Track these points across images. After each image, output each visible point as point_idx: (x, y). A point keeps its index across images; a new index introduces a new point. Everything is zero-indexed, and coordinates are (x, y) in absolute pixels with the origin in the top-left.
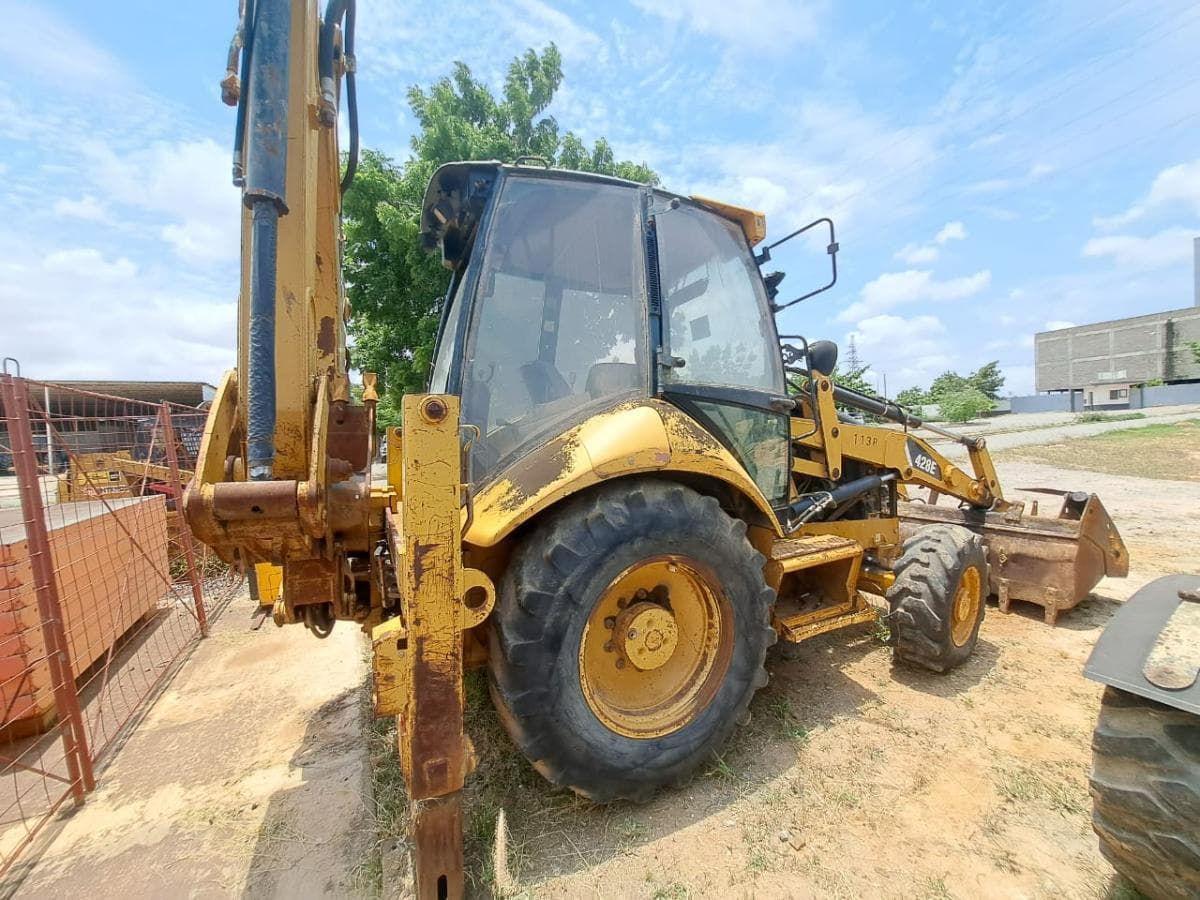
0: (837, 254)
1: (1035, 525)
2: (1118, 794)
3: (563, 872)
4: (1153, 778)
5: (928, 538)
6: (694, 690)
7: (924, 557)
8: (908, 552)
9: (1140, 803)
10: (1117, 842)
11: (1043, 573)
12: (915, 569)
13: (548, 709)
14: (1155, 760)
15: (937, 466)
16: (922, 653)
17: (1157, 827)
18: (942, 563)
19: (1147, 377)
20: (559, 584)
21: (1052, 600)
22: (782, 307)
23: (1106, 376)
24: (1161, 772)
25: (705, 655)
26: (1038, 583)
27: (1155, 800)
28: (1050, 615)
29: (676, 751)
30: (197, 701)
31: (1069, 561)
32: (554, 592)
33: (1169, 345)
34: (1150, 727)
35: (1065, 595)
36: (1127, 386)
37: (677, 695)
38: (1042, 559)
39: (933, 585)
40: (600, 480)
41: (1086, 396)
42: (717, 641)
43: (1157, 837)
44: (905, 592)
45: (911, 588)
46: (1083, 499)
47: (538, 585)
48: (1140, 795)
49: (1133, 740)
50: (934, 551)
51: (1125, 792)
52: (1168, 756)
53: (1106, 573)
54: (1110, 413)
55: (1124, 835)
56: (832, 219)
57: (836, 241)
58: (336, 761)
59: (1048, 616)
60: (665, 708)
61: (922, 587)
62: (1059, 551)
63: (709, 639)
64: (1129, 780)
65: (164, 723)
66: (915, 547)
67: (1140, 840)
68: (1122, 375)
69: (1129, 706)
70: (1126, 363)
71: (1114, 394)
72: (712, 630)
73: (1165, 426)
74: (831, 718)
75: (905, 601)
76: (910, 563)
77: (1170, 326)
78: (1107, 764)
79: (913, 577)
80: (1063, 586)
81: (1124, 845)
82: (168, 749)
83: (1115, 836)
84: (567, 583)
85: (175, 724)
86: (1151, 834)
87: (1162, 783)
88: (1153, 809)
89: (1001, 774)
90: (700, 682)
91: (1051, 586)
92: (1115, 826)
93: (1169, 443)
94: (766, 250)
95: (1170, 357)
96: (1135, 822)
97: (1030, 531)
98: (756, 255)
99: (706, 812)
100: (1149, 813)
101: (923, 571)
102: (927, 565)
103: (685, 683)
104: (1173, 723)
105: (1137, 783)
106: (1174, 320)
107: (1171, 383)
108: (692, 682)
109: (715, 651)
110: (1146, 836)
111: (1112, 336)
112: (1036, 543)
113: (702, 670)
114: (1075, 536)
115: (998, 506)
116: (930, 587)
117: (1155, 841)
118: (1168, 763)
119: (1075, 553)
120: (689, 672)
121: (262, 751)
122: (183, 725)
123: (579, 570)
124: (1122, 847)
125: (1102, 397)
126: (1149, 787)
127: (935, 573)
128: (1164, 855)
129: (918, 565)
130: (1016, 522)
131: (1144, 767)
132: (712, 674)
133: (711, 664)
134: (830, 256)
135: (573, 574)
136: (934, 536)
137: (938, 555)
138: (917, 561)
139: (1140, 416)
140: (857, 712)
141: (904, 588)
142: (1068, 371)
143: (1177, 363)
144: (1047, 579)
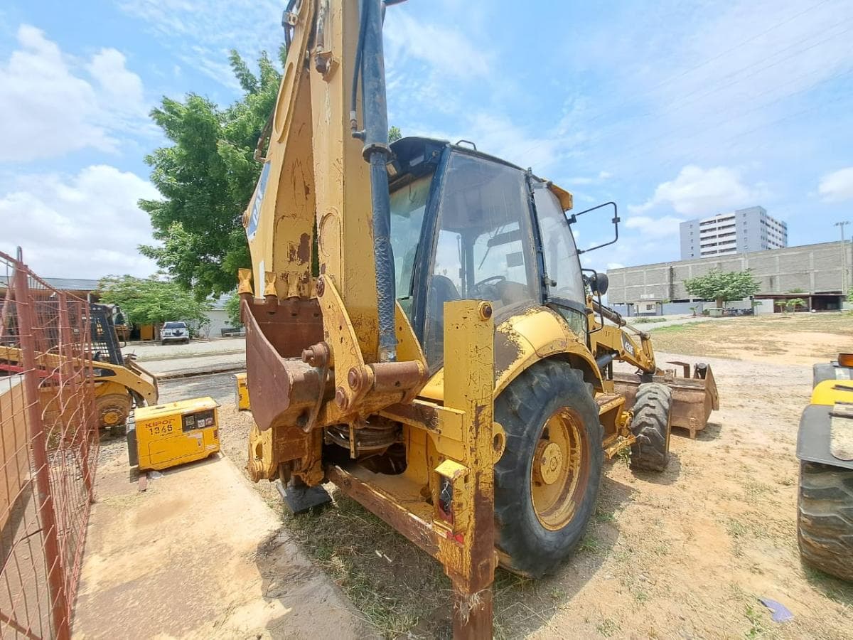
0: (618, 223)
1: (682, 383)
2: (822, 519)
3: (531, 630)
4: (840, 507)
5: (650, 391)
6: (570, 495)
7: (652, 403)
8: (640, 400)
9: (834, 521)
10: (819, 545)
11: (687, 410)
12: (647, 410)
13: (520, 517)
14: (840, 498)
15: (633, 349)
16: (653, 460)
17: (843, 532)
18: (662, 406)
19: (663, 299)
20: (524, 429)
21: (693, 425)
22: (584, 252)
23: (645, 296)
24: (843, 503)
25: (571, 472)
26: (685, 416)
27: (842, 518)
28: (693, 434)
29: (571, 536)
30: (128, 560)
31: (701, 402)
32: (521, 435)
33: (671, 280)
34: (833, 481)
35: (700, 421)
36: (654, 303)
37: (560, 499)
38: (687, 402)
39: (660, 419)
40: (540, 359)
41: (635, 308)
42: (579, 461)
43: (844, 537)
44: (644, 424)
45: (647, 421)
46: (704, 367)
47: (510, 431)
48: (835, 517)
49: (827, 489)
50: (656, 399)
51: (826, 517)
52: (847, 495)
53: (713, 408)
54: (650, 318)
55: (824, 540)
56: (616, 203)
57: (618, 216)
58: (304, 588)
59: (691, 434)
60: (556, 509)
61: (653, 421)
62: (696, 398)
63: (572, 461)
64: (825, 510)
65: (105, 584)
66: (643, 397)
67: (833, 541)
68: (652, 296)
69: (821, 472)
70: (652, 290)
71: (649, 307)
72: (575, 455)
73: (679, 326)
74: (620, 505)
75: (644, 430)
76: (644, 406)
77: (671, 270)
78: (811, 504)
79: (646, 415)
80: (698, 417)
81: (824, 546)
82: (128, 606)
83: (818, 542)
84: (527, 429)
85: (118, 584)
86: (841, 536)
87: (845, 509)
88: (842, 523)
89: (722, 523)
90: (572, 490)
91: (692, 417)
92: (816, 536)
93: (685, 335)
94: (573, 216)
95: (672, 287)
96: (830, 532)
97: (679, 386)
98: (568, 218)
99: (590, 573)
100: (839, 526)
101: (653, 411)
102: (654, 407)
103: (561, 491)
104: (845, 478)
105: (831, 511)
106: (673, 267)
107: (675, 302)
108: (567, 490)
109: (578, 468)
110: (837, 539)
111: (645, 273)
112: (683, 393)
113: (571, 481)
114: (703, 388)
115: (658, 372)
116: (658, 420)
117: (842, 540)
118: (847, 499)
119: (704, 398)
120: (562, 484)
121: (229, 592)
122: (129, 583)
123: (533, 419)
124: (822, 547)
125: (643, 309)
126: (838, 512)
127: (659, 411)
128: (846, 546)
129: (649, 408)
130: (671, 381)
131: (834, 503)
132: (579, 484)
133: (577, 476)
134: (614, 224)
135: (530, 423)
136: (653, 390)
137: (659, 401)
138: (648, 405)
139: (665, 320)
140: (631, 500)
141: (643, 422)
142: (623, 293)
143: (675, 290)
144: (690, 413)
